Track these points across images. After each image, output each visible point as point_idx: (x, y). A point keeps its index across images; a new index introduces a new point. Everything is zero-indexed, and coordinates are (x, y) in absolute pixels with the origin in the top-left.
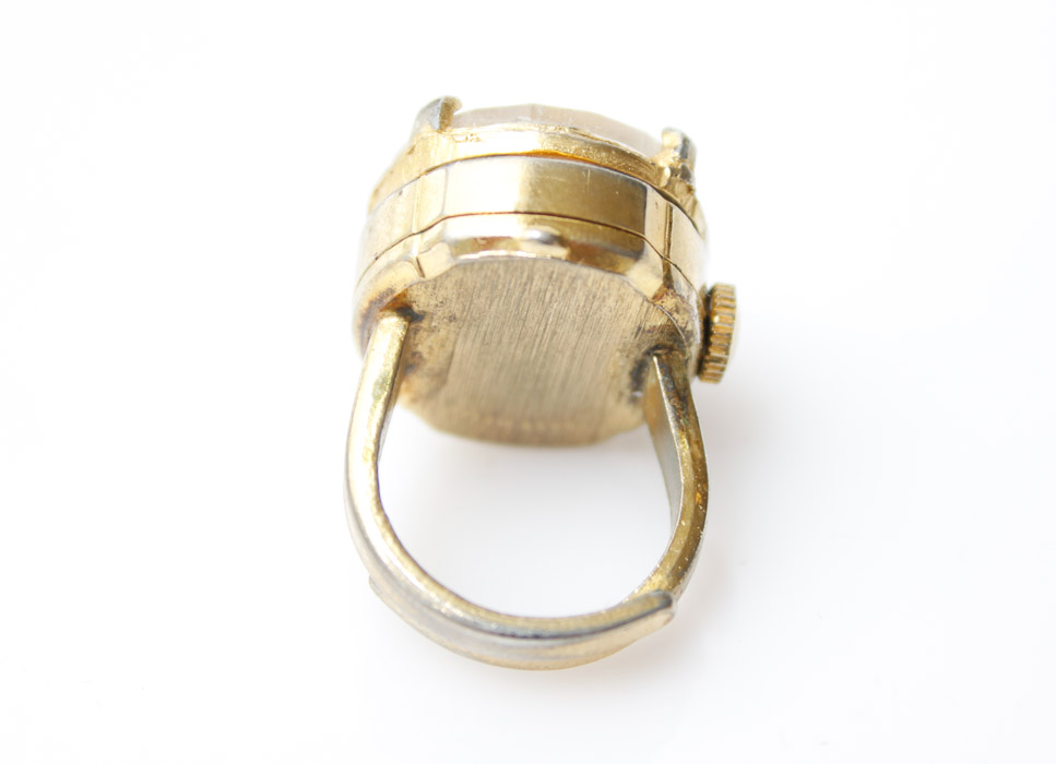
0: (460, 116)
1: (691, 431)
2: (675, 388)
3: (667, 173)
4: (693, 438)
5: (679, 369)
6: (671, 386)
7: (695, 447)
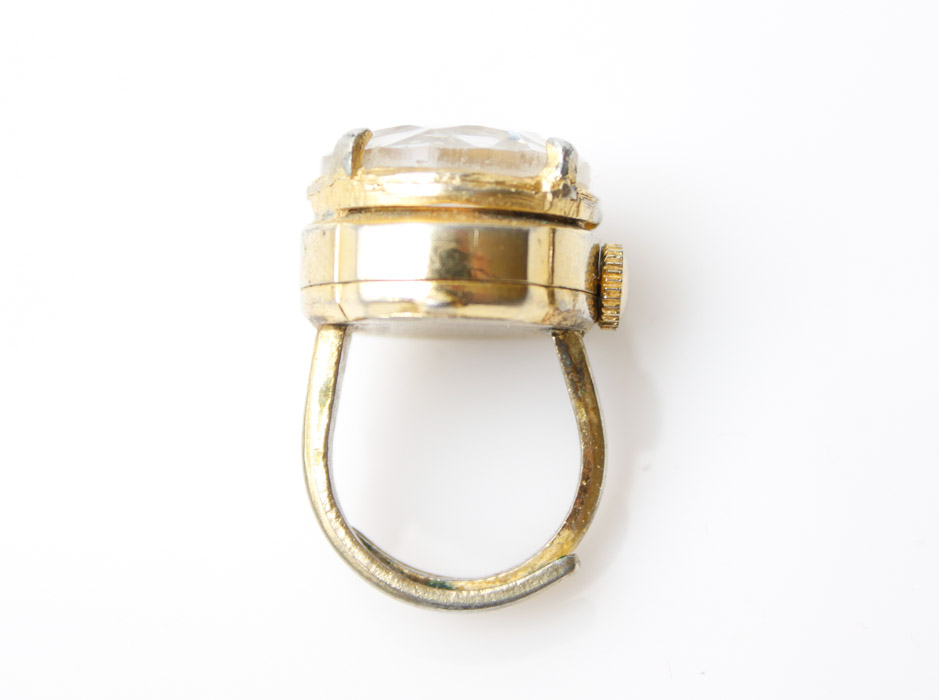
0: (369, 151)
1: (588, 400)
2: (572, 363)
3: (550, 197)
4: (590, 406)
5: (575, 345)
6: (568, 363)
7: (592, 414)
